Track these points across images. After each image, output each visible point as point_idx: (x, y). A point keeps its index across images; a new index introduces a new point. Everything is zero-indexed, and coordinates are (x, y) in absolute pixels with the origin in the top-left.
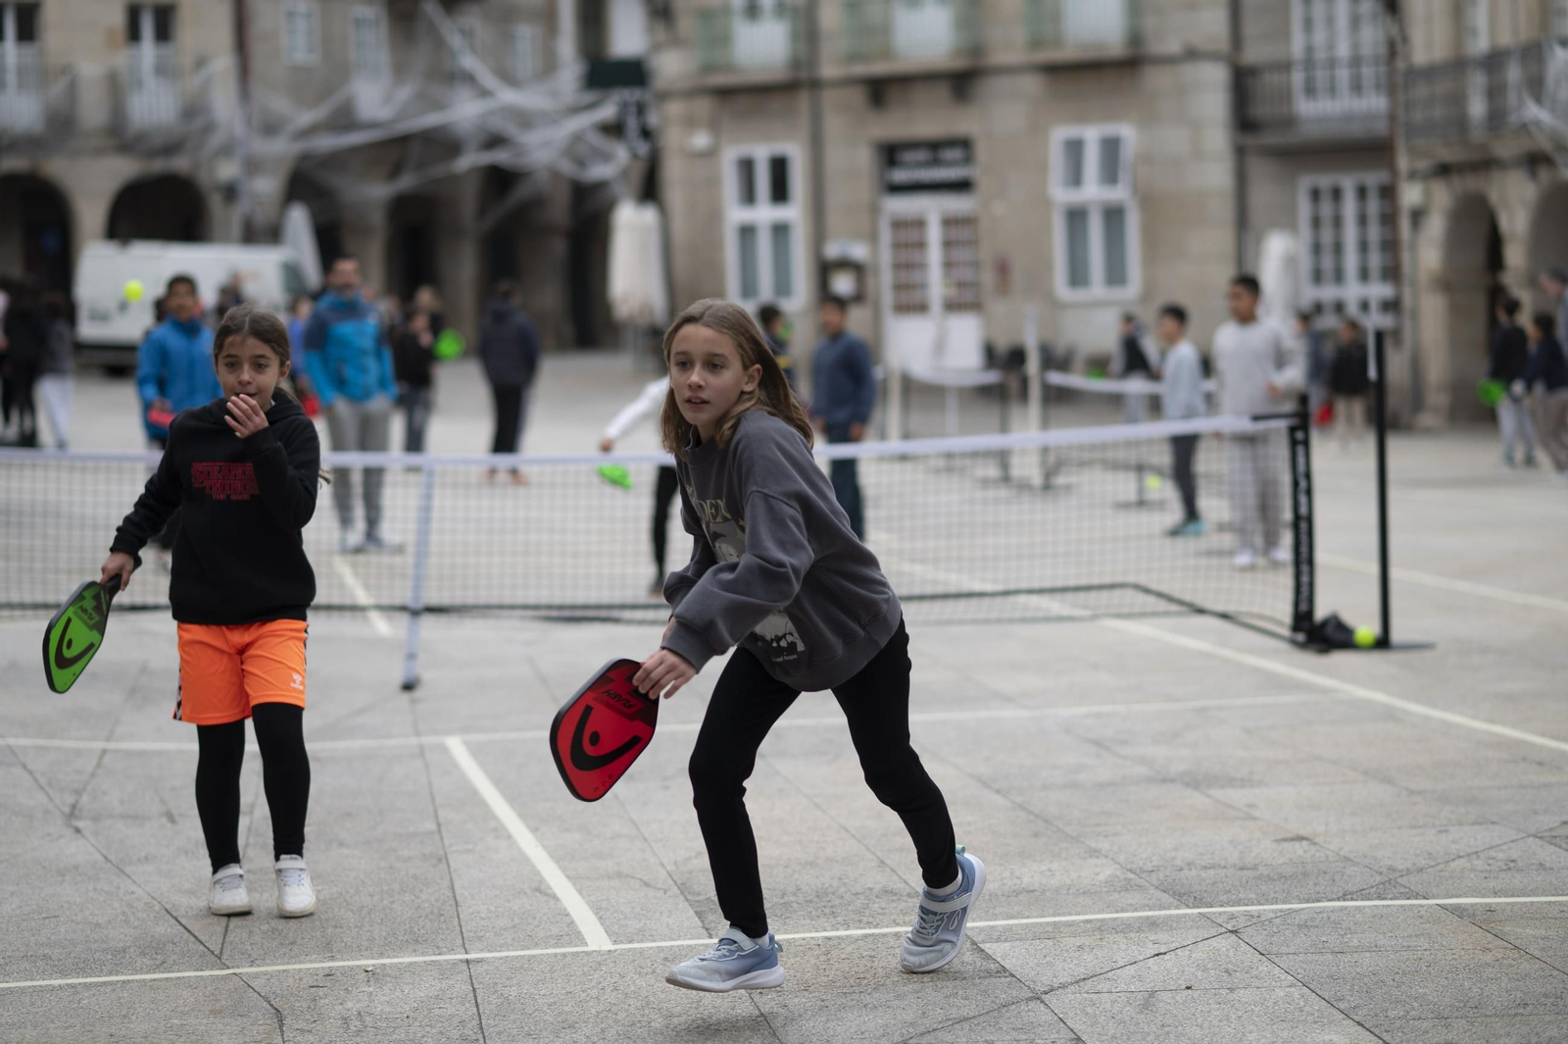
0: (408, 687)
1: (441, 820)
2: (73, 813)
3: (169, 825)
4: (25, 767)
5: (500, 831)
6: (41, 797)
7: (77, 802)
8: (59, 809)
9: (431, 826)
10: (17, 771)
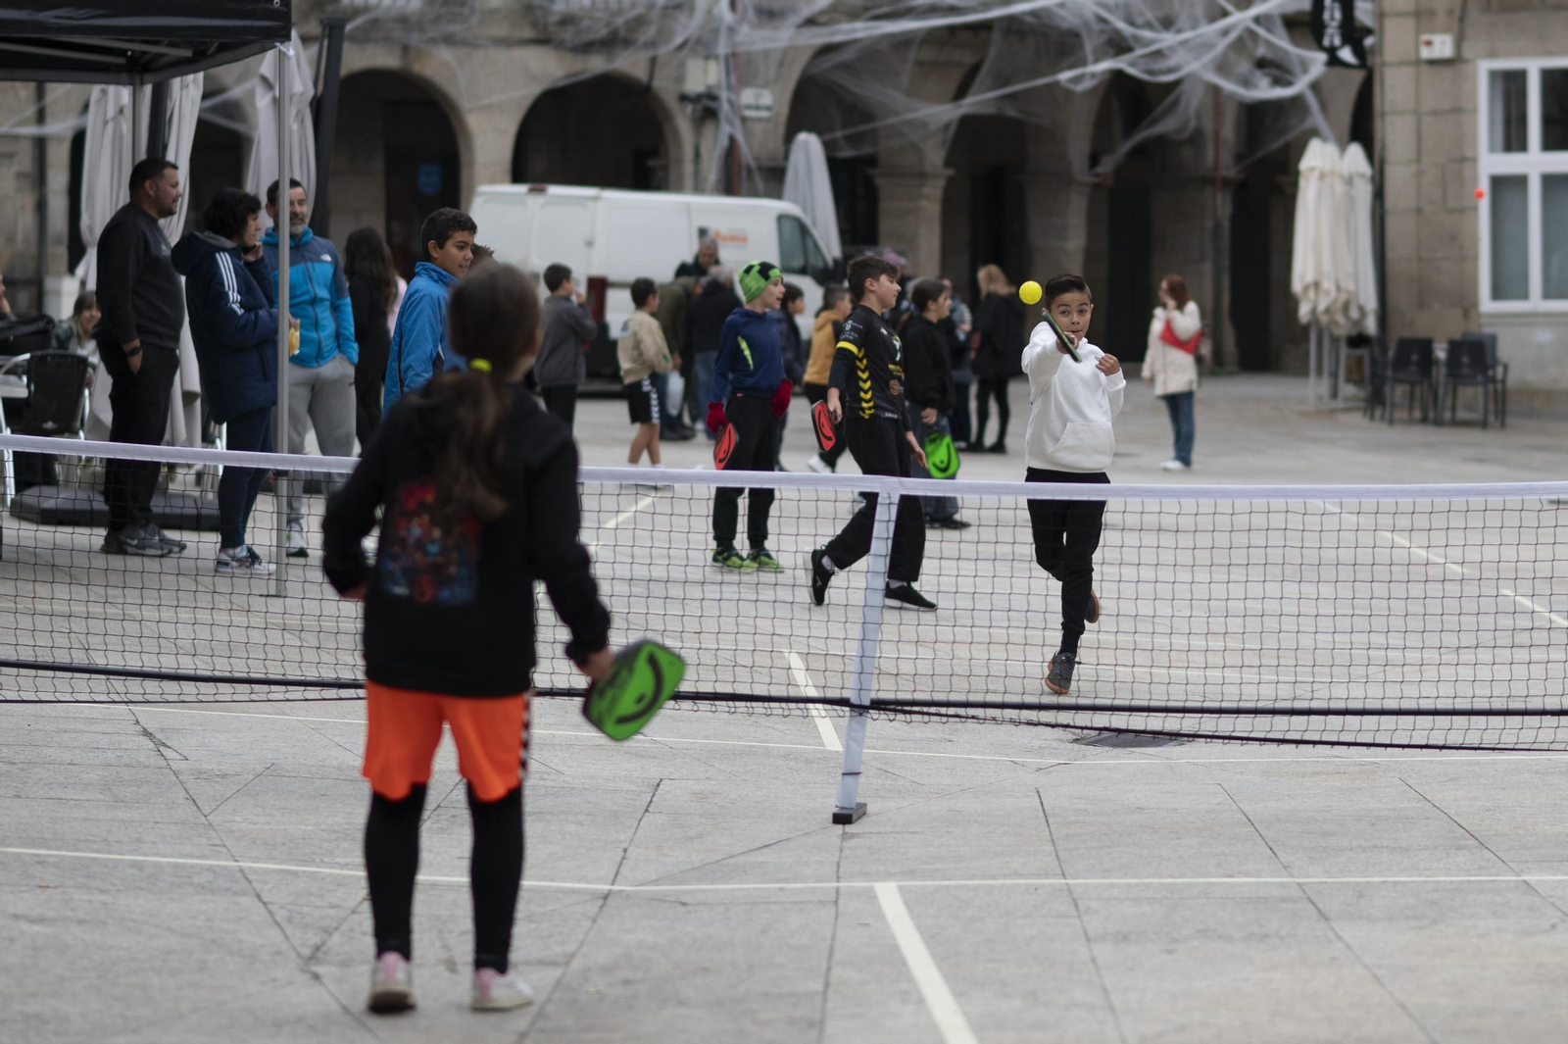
0: (842, 819)
1: (833, 979)
2: (316, 955)
3: (447, 974)
4: (258, 896)
5: (912, 995)
6: (274, 934)
7: (323, 943)
8: (296, 950)
9: (818, 986)
10: (248, 902)
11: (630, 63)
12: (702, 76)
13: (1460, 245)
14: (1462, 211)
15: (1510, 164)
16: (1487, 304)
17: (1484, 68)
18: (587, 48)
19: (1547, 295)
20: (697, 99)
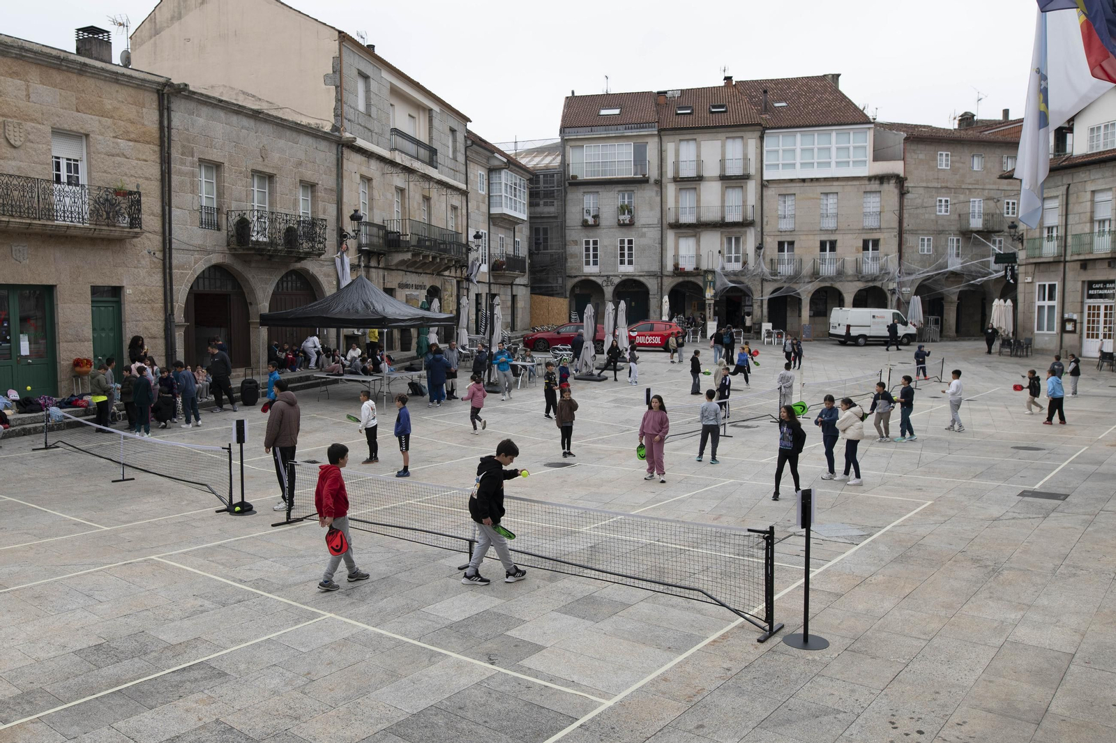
11: (878, 284)
12: (892, 286)
13: (1031, 319)
14: (1032, 313)
15: (1041, 303)
16: (1036, 332)
17: (1037, 284)
18: (867, 281)
19: (1048, 330)
20: (891, 290)
